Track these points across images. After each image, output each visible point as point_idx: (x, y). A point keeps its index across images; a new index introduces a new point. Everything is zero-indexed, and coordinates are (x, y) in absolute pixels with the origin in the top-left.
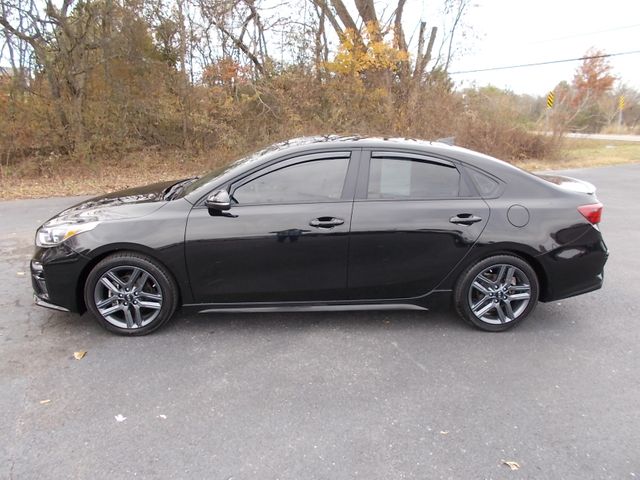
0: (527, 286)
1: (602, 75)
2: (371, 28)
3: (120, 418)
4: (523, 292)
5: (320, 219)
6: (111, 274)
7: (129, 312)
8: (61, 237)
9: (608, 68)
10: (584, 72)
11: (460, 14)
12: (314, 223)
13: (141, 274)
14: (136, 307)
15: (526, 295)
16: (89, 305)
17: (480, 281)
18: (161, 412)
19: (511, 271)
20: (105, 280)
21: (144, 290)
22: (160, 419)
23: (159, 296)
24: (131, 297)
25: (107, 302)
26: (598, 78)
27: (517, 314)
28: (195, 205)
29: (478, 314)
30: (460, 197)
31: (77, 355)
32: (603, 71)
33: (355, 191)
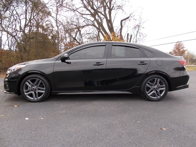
0: (164, 85)
1: (182, 50)
2: (113, 34)
3: (27, 119)
4: (163, 87)
5: (96, 63)
6: (29, 81)
7: (34, 94)
8: (14, 70)
9: (183, 47)
10: (176, 49)
11: (138, 30)
12: (94, 64)
13: (39, 81)
14: (37, 92)
15: (164, 88)
16: (21, 91)
17: (149, 84)
18: (41, 117)
19: (159, 80)
20: (27, 83)
21: (39, 86)
22: (41, 119)
23: (44, 89)
24: (35, 89)
25: (27, 90)
26: (181, 50)
27: (162, 95)
28: (57, 59)
29: (149, 95)
30: (140, 57)
31: (15, 106)
32: (182, 48)
33: (108, 55)
